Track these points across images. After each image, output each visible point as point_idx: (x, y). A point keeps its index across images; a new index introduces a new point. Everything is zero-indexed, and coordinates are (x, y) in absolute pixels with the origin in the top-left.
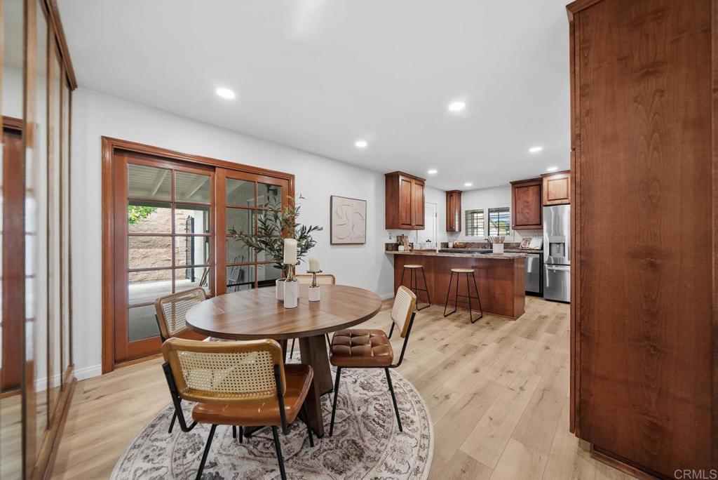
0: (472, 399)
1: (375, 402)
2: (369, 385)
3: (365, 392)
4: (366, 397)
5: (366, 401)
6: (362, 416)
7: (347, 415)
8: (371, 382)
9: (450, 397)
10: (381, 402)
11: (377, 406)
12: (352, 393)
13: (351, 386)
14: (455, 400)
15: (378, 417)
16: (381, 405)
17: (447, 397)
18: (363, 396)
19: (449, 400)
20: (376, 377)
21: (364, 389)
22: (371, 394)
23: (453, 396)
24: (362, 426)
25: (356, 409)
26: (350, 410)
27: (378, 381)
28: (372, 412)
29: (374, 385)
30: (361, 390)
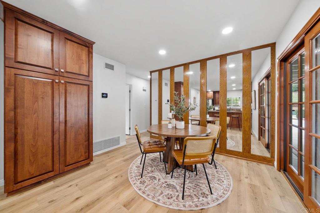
1: (149, 172)
2: (152, 179)
3: (153, 175)
4: (152, 173)
5: (152, 172)
6: (153, 167)
7: (158, 167)
8: (151, 181)
10: (146, 172)
11: (148, 170)
12: (159, 174)
13: (161, 177)
15: (147, 167)
16: (146, 171)
18: (154, 173)
20: (148, 184)
21: (154, 176)
22: (150, 175)
23: (113, 178)
24: (153, 165)
25: (155, 169)
26: (158, 168)
27: (147, 182)
28: (150, 169)
29: (149, 179)
30: (155, 176)
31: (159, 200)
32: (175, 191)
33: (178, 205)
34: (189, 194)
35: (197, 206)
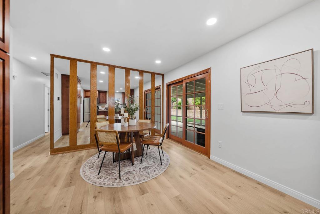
0: (81, 209)
9: (94, 199)
14: (90, 200)
17: (95, 197)
19: (93, 197)
23: (93, 200)
31: (153, 176)
32: (151, 167)
33: (162, 170)
34: (158, 164)
35: (167, 165)
